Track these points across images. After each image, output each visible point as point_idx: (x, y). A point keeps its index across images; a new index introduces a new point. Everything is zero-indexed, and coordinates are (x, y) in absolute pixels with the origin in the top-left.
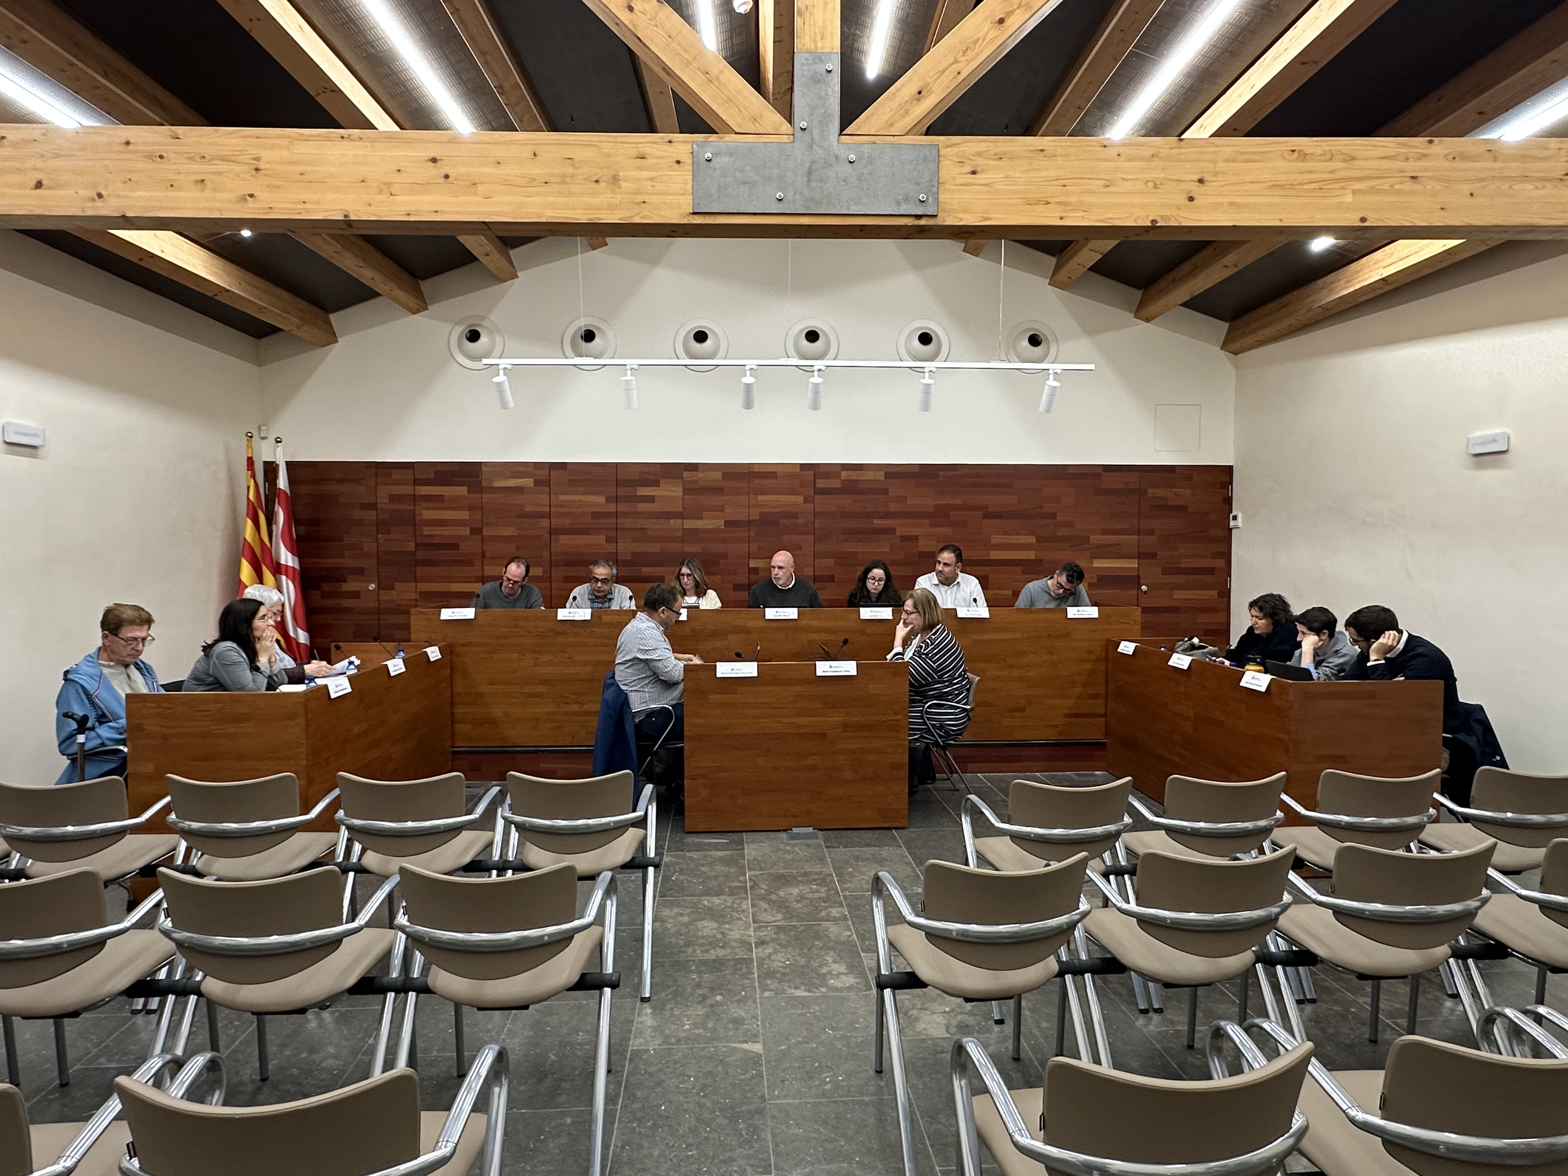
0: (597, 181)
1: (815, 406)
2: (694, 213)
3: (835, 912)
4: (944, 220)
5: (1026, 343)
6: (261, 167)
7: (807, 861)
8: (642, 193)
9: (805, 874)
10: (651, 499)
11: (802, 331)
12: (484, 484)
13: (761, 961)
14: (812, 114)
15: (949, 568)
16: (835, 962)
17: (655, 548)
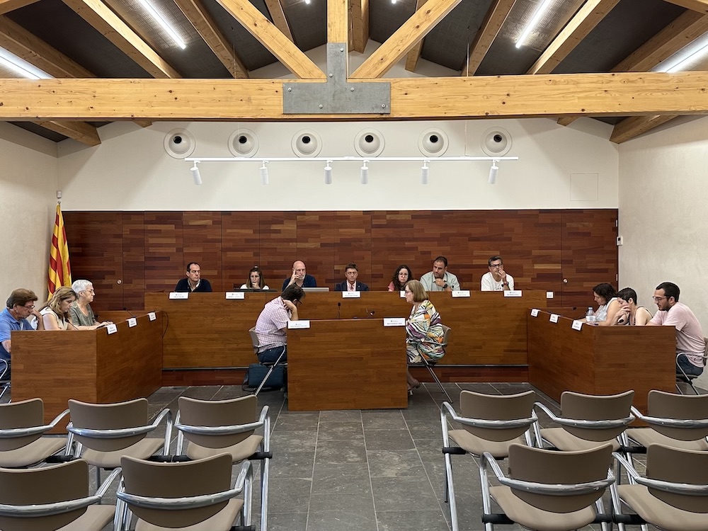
0: (241, 100)
1: (365, 182)
2: (284, 114)
4: (393, 115)
5: (492, 140)
6: (96, 95)
7: (350, 418)
8: (260, 105)
9: (348, 423)
10: (279, 231)
11: (363, 135)
12: (184, 223)
13: (318, 453)
14: (335, 70)
16: (353, 453)
17: (281, 259)
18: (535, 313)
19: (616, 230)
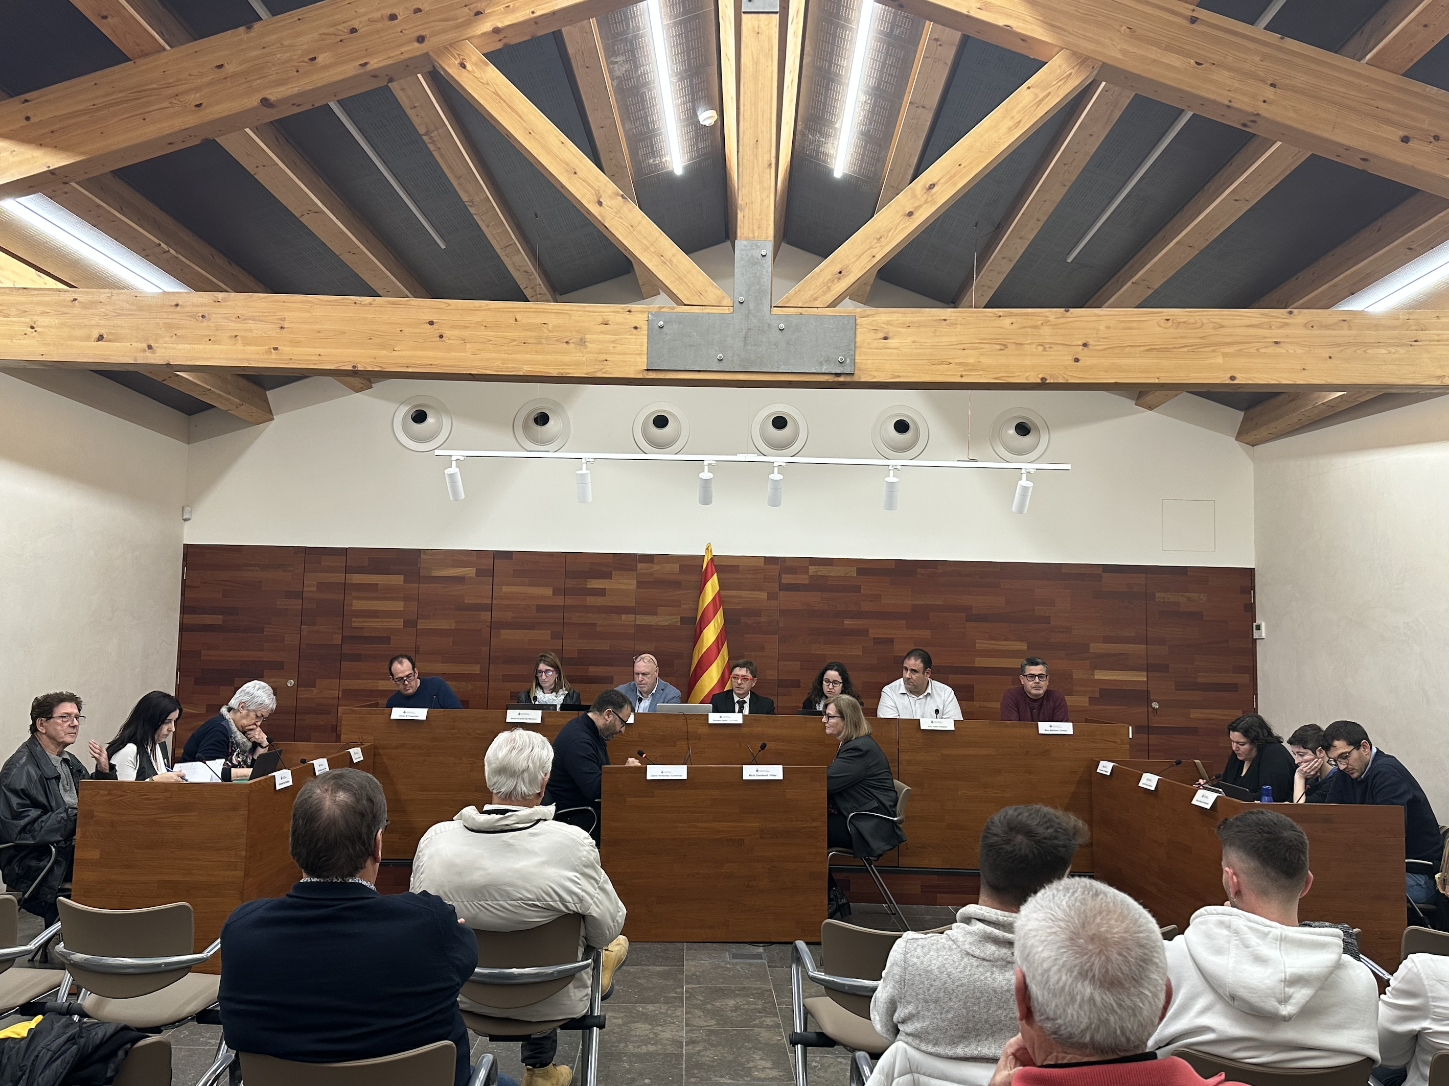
0: (567, 342)
1: (776, 502)
2: (648, 370)
3: (769, 1021)
4: (860, 378)
5: (1012, 431)
6: (285, 326)
7: (748, 978)
8: (603, 353)
9: (744, 988)
10: (601, 592)
11: (768, 416)
12: (423, 573)
13: (690, 1056)
14: (749, 290)
15: (917, 675)
16: (761, 1059)
17: (604, 645)
18: (1105, 768)
19: (1251, 609)
